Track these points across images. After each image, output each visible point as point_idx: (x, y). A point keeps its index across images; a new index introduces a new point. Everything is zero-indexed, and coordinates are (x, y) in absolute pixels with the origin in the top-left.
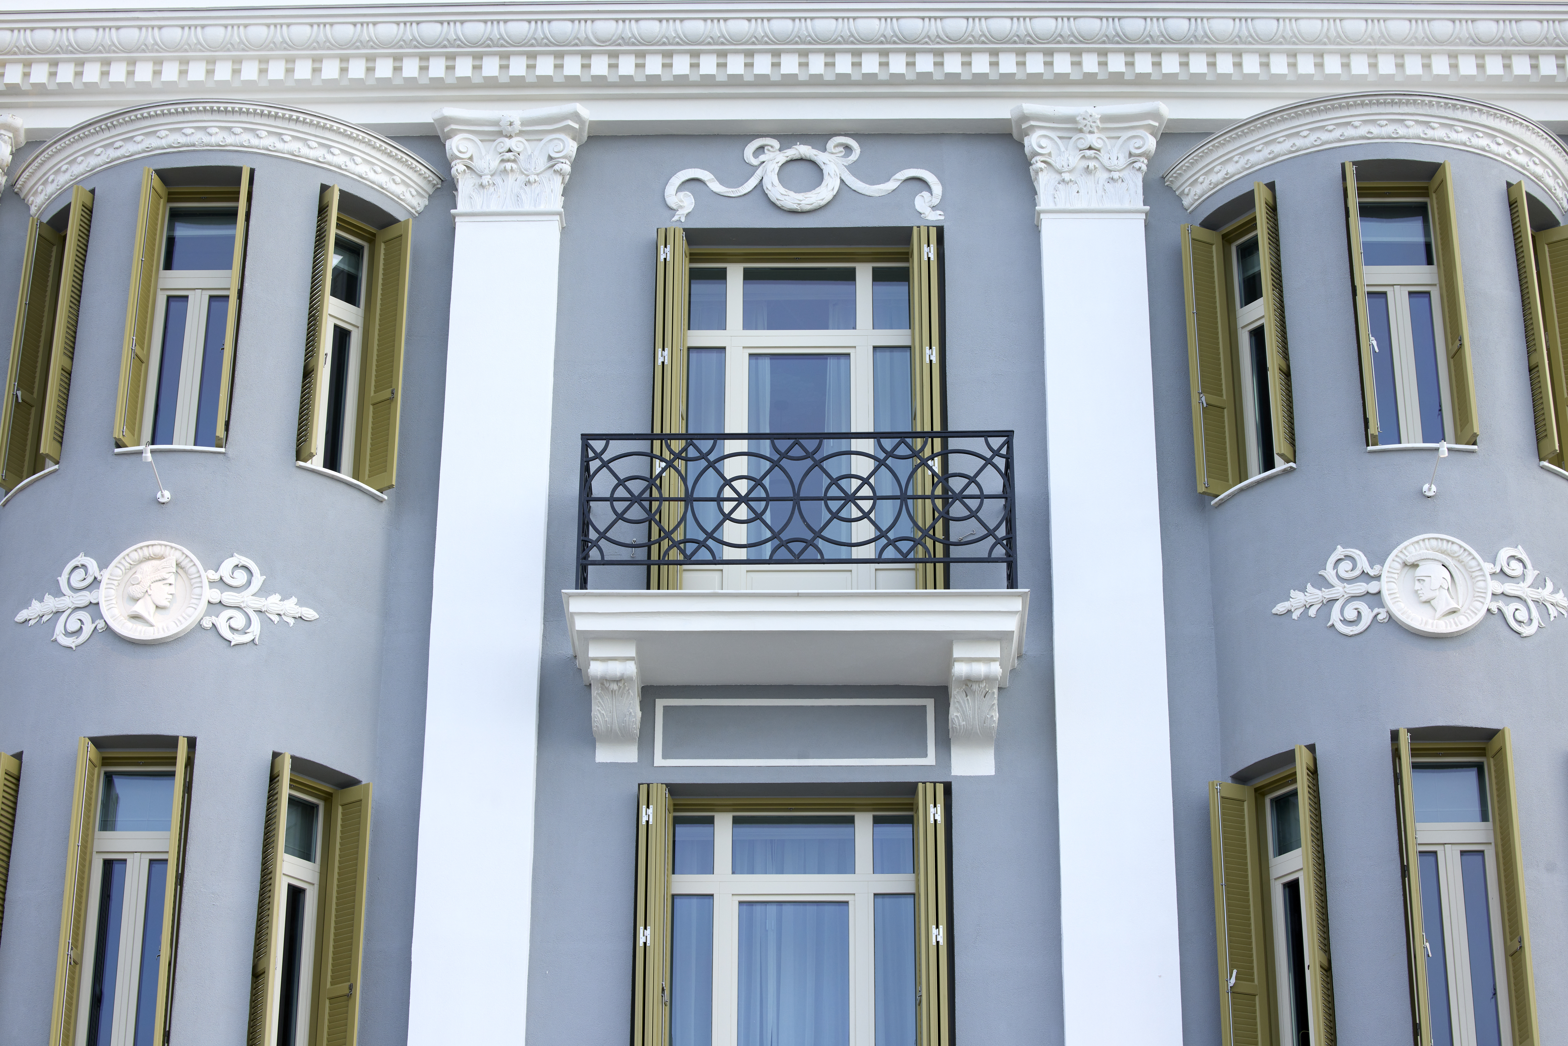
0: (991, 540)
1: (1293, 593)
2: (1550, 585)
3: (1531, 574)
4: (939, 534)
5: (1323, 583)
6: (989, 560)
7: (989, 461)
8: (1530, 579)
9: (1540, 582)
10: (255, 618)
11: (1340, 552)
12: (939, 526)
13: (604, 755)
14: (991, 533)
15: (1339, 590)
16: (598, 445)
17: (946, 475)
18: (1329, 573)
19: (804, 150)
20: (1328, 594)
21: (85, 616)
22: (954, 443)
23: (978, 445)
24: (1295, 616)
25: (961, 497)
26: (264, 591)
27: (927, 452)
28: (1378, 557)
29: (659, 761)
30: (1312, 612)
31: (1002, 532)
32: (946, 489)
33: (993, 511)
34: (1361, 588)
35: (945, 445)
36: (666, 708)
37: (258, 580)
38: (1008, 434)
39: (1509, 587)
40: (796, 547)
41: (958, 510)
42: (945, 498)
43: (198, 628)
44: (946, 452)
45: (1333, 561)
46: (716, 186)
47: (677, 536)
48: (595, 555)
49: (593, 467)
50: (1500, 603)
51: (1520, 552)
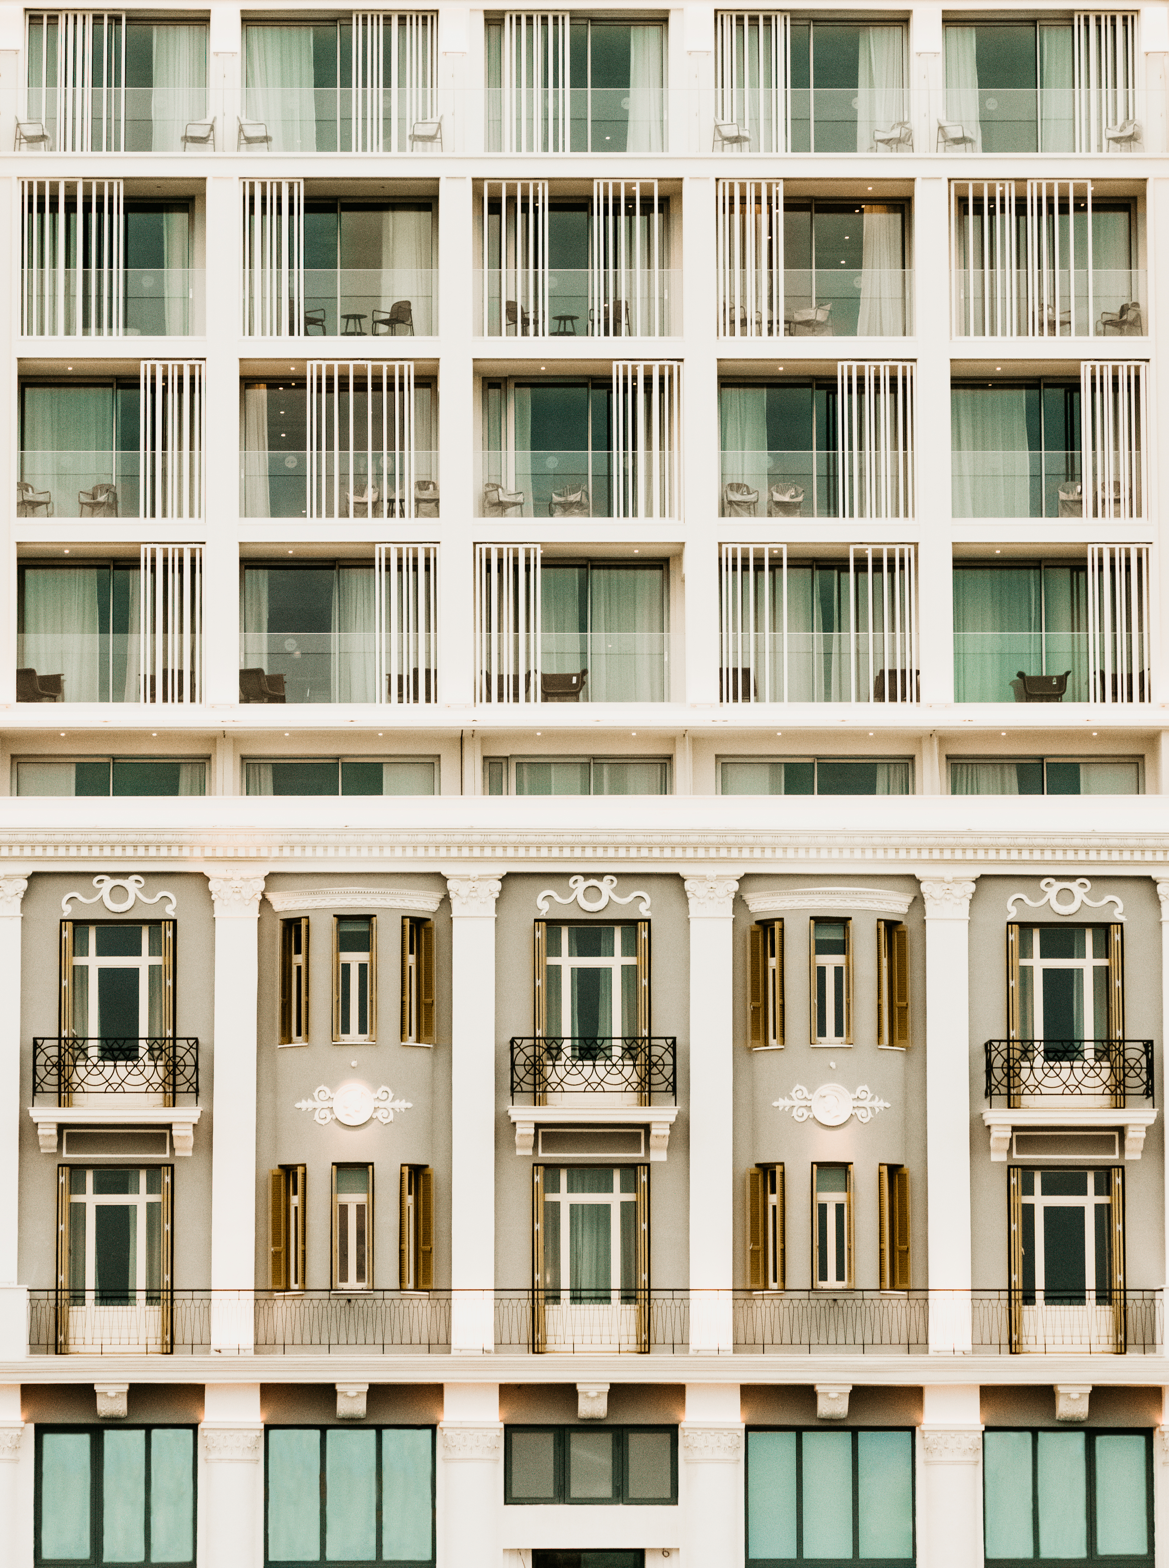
0: (667, 1083)
1: (780, 1099)
2: (877, 1098)
3: (870, 1095)
4: (647, 1080)
5: (791, 1098)
6: (666, 1091)
7: (667, 1050)
8: (869, 1098)
9: (873, 1098)
10: (391, 1112)
11: (798, 1087)
12: (647, 1077)
13: (519, 1152)
14: (667, 1080)
15: (797, 1103)
16: (519, 1041)
17: (650, 1056)
18: (793, 1094)
19: (593, 882)
20: (791, 1103)
21: (327, 1112)
22: (653, 1042)
23: (662, 1042)
24: (780, 1109)
25: (655, 1065)
26: (393, 1099)
27: (643, 1046)
28: (811, 1091)
29: (540, 1154)
30: (786, 1109)
31: (671, 1080)
32: (650, 1061)
33: (668, 1071)
34: (804, 1103)
35: (650, 1042)
36: (543, 1133)
37: (391, 1095)
38: (674, 1039)
39: (860, 1104)
40: (594, 1086)
41: (654, 1070)
42: (650, 1065)
43: (371, 1118)
44: (650, 1046)
45: (795, 1090)
46: (558, 899)
47: (549, 1081)
48: (518, 1089)
49: (516, 1051)
50: (856, 1111)
51: (866, 1088)
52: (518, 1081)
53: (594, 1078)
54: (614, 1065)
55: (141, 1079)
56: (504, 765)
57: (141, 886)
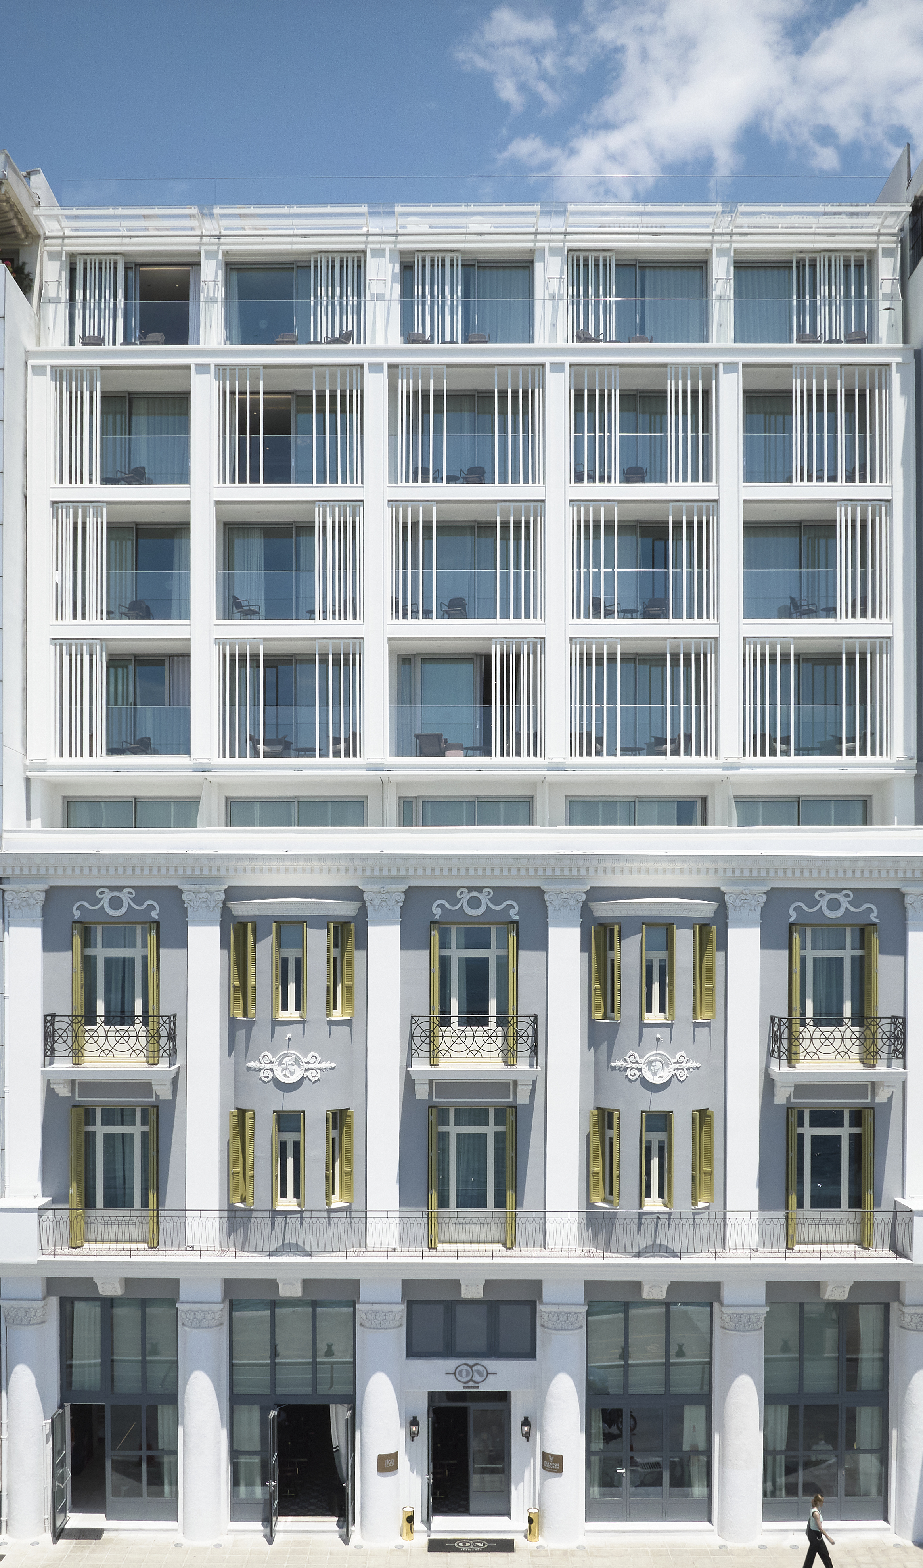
0: (530, 1050)
1: (618, 1061)
2: (691, 1061)
3: (686, 1059)
4: (515, 1048)
5: (625, 1060)
6: (530, 1056)
7: (531, 1024)
8: (685, 1062)
9: (688, 1062)
10: (318, 1072)
11: (631, 1052)
12: (515, 1046)
14: (530, 1048)
15: (630, 1065)
16: (417, 1019)
17: (517, 1030)
18: (628, 1058)
19: (475, 894)
20: (625, 1064)
21: (269, 1072)
22: (520, 1019)
23: (527, 1019)
24: (617, 1069)
25: (522, 1036)
26: (320, 1063)
27: (512, 1023)
28: (641, 1057)
29: (434, 1099)
30: (622, 1070)
31: (534, 1047)
32: (518, 1034)
33: (531, 1041)
34: (637, 1065)
35: (517, 1019)
37: (318, 1059)
38: (536, 1016)
39: (678, 1066)
40: (474, 1052)
41: (521, 1041)
42: (517, 1037)
43: (303, 1078)
44: (517, 1022)
45: (628, 1055)
46: (448, 906)
47: (440, 1049)
48: (416, 1055)
49: (414, 1026)
50: (676, 1072)
51: (683, 1053)
52: (416, 1049)
53: (474, 1047)
54: (490, 1037)
55: (126, 1047)
56: (414, 804)
57: (131, 896)
